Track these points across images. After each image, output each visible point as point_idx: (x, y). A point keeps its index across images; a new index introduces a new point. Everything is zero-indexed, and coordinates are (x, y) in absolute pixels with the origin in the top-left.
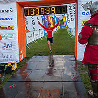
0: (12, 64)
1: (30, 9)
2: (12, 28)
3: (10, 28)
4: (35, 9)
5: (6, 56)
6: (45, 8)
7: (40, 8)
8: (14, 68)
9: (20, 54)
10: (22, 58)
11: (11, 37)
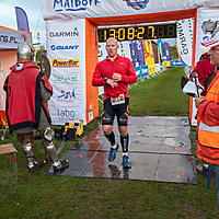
0: (77, 124)
1: (108, 30)
2: (75, 63)
3: (73, 63)
4: (117, 29)
5: (64, 113)
6: (136, 28)
7: (126, 29)
8: (80, 132)
9: (88, 111)
10: (91, 118)
11: (74, 79)
